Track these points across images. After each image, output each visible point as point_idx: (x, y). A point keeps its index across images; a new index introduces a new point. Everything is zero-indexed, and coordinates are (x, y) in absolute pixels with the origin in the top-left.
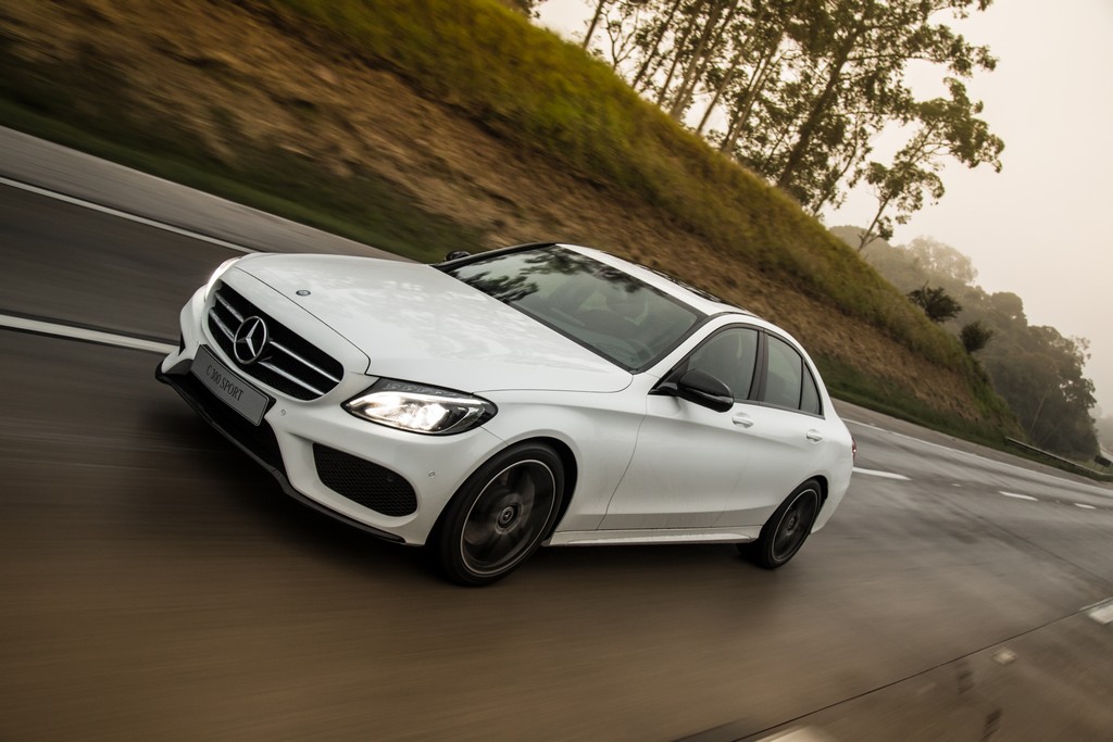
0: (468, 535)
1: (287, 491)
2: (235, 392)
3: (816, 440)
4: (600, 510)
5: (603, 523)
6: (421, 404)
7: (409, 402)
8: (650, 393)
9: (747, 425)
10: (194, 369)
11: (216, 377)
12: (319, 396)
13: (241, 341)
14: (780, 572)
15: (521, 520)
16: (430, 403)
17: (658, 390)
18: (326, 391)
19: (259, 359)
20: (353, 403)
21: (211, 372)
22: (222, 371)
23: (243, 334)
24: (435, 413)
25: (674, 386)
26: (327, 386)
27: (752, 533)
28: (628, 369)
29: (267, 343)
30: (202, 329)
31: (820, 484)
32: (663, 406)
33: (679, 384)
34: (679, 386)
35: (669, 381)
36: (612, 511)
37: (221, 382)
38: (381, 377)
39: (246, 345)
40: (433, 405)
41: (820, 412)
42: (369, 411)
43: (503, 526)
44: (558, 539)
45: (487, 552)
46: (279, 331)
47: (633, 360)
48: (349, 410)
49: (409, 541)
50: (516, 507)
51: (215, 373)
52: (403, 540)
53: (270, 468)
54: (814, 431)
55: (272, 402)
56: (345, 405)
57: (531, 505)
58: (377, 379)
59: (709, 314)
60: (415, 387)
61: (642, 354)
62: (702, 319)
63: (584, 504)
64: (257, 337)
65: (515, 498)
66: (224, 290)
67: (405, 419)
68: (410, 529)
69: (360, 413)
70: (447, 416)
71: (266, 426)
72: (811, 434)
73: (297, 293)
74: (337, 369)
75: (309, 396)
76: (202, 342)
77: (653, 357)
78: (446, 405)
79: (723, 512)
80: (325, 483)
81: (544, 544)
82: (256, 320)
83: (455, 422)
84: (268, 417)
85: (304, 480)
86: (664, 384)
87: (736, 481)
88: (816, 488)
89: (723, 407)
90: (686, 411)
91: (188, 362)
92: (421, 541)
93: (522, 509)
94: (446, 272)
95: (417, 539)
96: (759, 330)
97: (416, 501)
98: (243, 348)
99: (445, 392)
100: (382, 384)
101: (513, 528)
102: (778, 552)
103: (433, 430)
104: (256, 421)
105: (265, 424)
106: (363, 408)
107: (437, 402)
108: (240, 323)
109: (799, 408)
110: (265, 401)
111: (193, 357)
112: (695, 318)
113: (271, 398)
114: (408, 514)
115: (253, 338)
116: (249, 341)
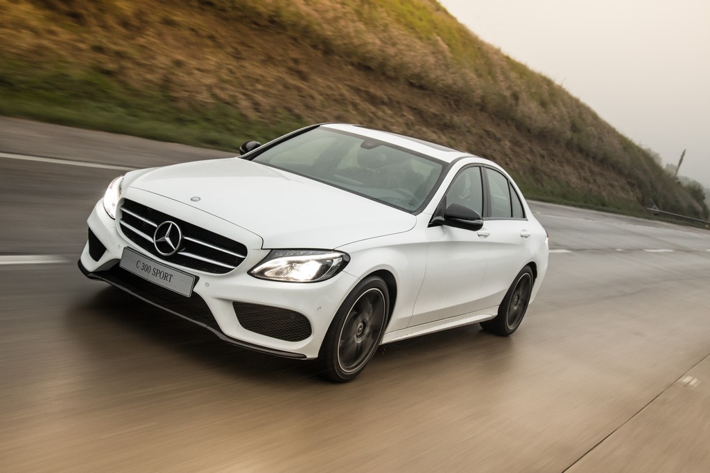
1: (222, 338)
2: (165, 276)
3: (526, 237)
4: (409, 314)
5: (410, 322)
6: (303, 263)
7: (291, 263)
8: (429, 226)
9: (486, 236)
10: (122, 265)
11: (146, 268)
12: (231, 270)
13: (160, 240)
14: (513, 337)
15: (368, 331)
16: (308, 261)
17: (433, 223)
18: (236, 265)
19: (179, 250)
20: (256, 270)
21: (140, 265)
22: (153, 265)
24: (311, 267)
25: (441, 218)
26: (237, 262)
27: (492, 313)
28: (411, 212)
29: (182, 239)
30: (118, 236)
31: (532, 266)
32: (437, 234)
33: (444, 216)
34: (448, 218)
35: (438, 215)
36: (415, 313)
37: (152, 271)
38: (272, 249)
39: (166, 243)
40: (311, 262)
41: (524, 216)
42: (266, 273)
43: (359, 336)
44: (389, 337)
46: (189, 228)
47: (411, 205)
48: (252, 275)
49: (309, 356)
50: (364, 323)
51: (144, 266)
52: (305, 357)
54: (524, 230)
55: (197, 279)
56: (249, 273)
58: (269, 251)
59: (450, 162)
60: (304, 252)
62: (446, 167)
63: (401, 312)
64: (174, 235)
65: (364, 315)
66: (127, 203)
67: (295, 275)
68: (309, 347)
69: (261, 275)
70: (322, 266)
71: (195, 296)
72: (523, 233)
73: (192, 200)
74: (242, 249)
75: (224, 271)
76: (126, 246)
78: (320, 261)
79: (477, 301)
80: (246, 328)
81: (380, 344)
82: (170, 224)
83: (326, 271)
84: (197, 289)
85: (231, 327)
86: (435, 218)
87: (482, 276)
88: (530, 272)
89: (477, 227)
90: (450, 234)
91: (116, 261)
92: (316, 355)
94: (251, 160)
95: (313, 354)
96: (480, 166)
97: (311, 329)
99: (314, 252)
100: (273, 253)
102: (511, 323)
103: (314, 278)
104: (188, 294)
105: (195, 295)
106: (262, 272)
107: (313, 260)
108: (155, 228)
109: (512, 216)
110: (192, 279)
111: (119, 256)
112: (441, 166)
113: (196, 276)
114: (306, 338)
115: (170, 237)
116: (168, 239)
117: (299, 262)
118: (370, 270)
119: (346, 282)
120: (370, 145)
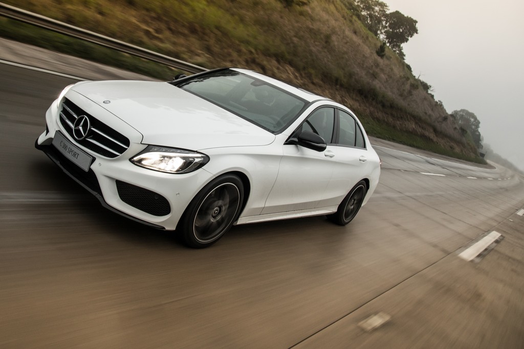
0: (196, 223)
1: (104, 205)
2: (75, 154)
3: (364, 161)
4: (261, 205)
5: (262, 211)
6: (170, 158)
7: (164, 157)
8: (285, 144)
9: (331, 157)
10: (54, 143)
11: (65, 147)
12: (117, 156)
13: (76, 128)
14: (347, 226)
15: (223, 214)
16: (175, 157)
17: (288, 142)
18: (121, 153)
19: (86, 137)
20: (135, 159)
21: (62, 144)
22: (69, 145)
23: (77, 125)
24: (177, 162)
25: (296, 140)
26: (122, 150)
27: (334, 209)
28: (273, 132)
29: (90, 129)
30: (57, 122)
31: (366, 182)
32: (291, 150)
33: (299, 138)
34: (299, 140)
35: (294, 137)
36: (267, 205)
37: (68, 150)
38: (149, 145)
39: (79, 130)
40: (176, 158)
41: (365, 147)
42: (143, 162)
43: (214, 217)
44: (243, 220)
45: (205, 231)
46: (95, 122)
47: (275, 127)
48: (133, 162)
49: (167, 228)
50: (220, 207)
51: (65, 145)
52: (165, 229)
53: (94, 193)
54: (363, 156)
55: (94, 159)
56: (131, 160)
57: (227, 206)
58: (146, 146)
59: (311, 101)
60: (167, 149)
61: (279, 124)
62: (307, 104)
63: (254, 202)
64: (85, 126)
65: (220, 203)
66: (67, 102)
67: (162, 166)
68: (168, 222)
69: (139, 163)
70: (185, 163)
72: (361, 158)
73: (104, 102)
74: (126, 141)
75: (113, 156)
76: (57, 129)
77: (284, 125)
78: (183, 158)
79: (321, 201)
80: (123, 201)
81: (234, 224)
82: (84, 117)
83: (189, 166)
84: (93, 167)
85: (113, 200)
86: (291, 139)
87: (326, 185)
88: (364, 185)
89: (321, 149)
90: (302, 152)
91: (51, 139)
92: (173, 228)
93: (223, 208)
94: (175, 85)
95: (171, 227)
96: (335, 108)
97: (170, 208)
98: (78, 132)
99: (182, 151)
100: (149, 148)
101: (219, 218)
102: (346, 218)
103: (177, 171)
104: (87, 170)
105: (91, 171)
106: (140, 161)
107: (179, 156)
108: (76, 119)
109: (355, 146)
110: (90, 159)
111: (53, 136)
112: (304, 104)
113: (93, 157)
114: (166, 215)
115: (82, 126)
116: (81, 128)
117: (167, 157)
118: (224, 170)
119: (203, 177)
120: (258, 83)
